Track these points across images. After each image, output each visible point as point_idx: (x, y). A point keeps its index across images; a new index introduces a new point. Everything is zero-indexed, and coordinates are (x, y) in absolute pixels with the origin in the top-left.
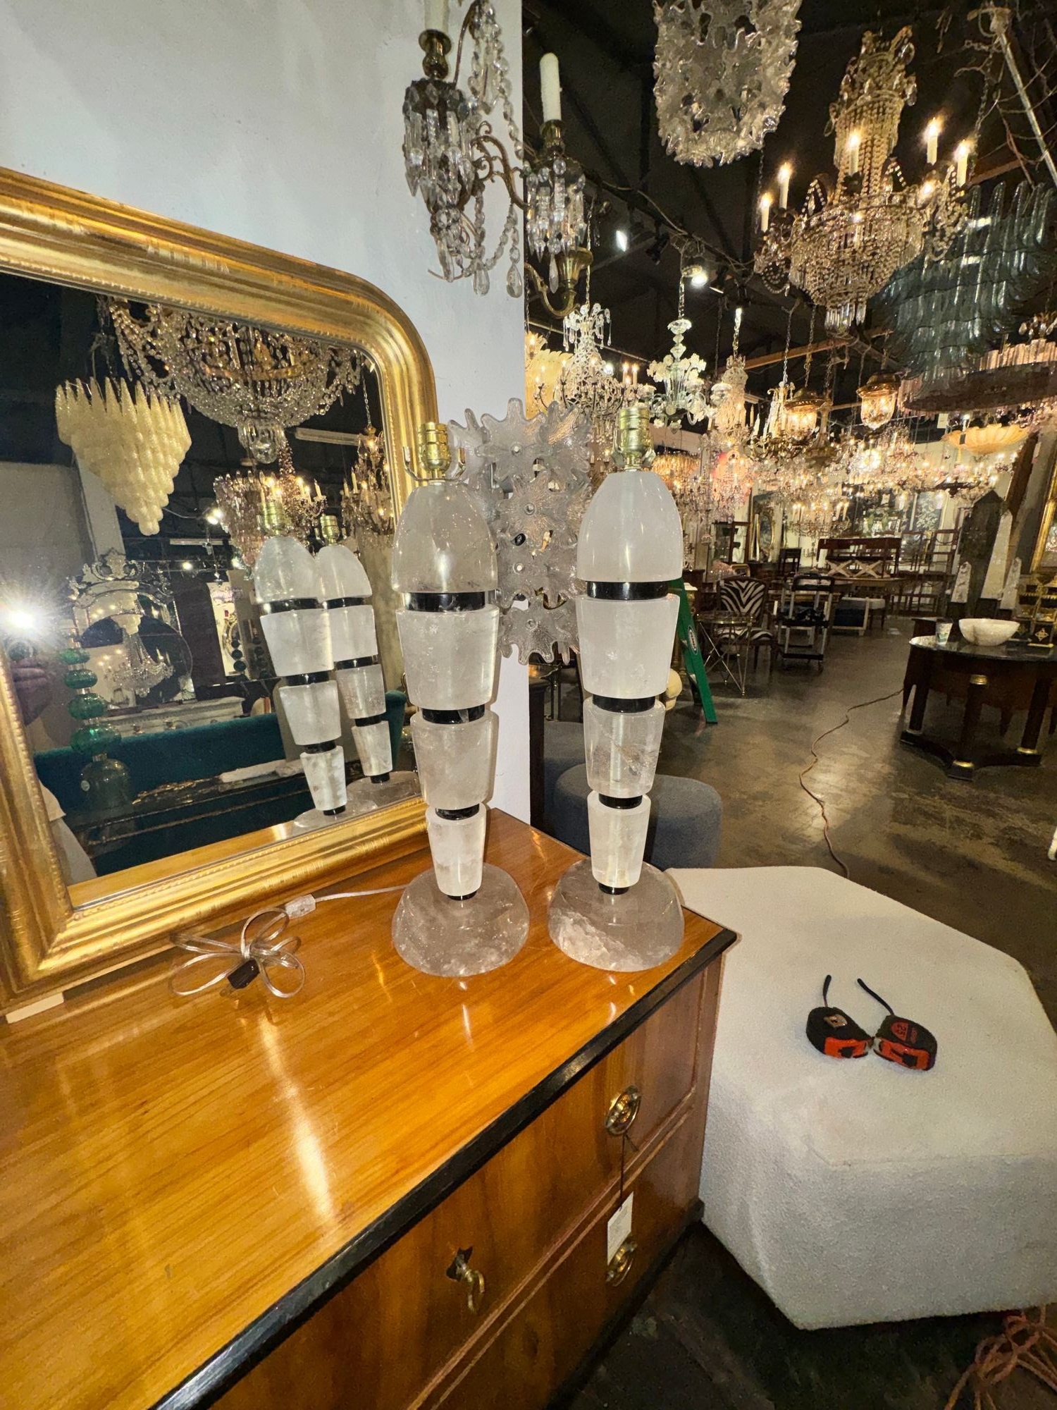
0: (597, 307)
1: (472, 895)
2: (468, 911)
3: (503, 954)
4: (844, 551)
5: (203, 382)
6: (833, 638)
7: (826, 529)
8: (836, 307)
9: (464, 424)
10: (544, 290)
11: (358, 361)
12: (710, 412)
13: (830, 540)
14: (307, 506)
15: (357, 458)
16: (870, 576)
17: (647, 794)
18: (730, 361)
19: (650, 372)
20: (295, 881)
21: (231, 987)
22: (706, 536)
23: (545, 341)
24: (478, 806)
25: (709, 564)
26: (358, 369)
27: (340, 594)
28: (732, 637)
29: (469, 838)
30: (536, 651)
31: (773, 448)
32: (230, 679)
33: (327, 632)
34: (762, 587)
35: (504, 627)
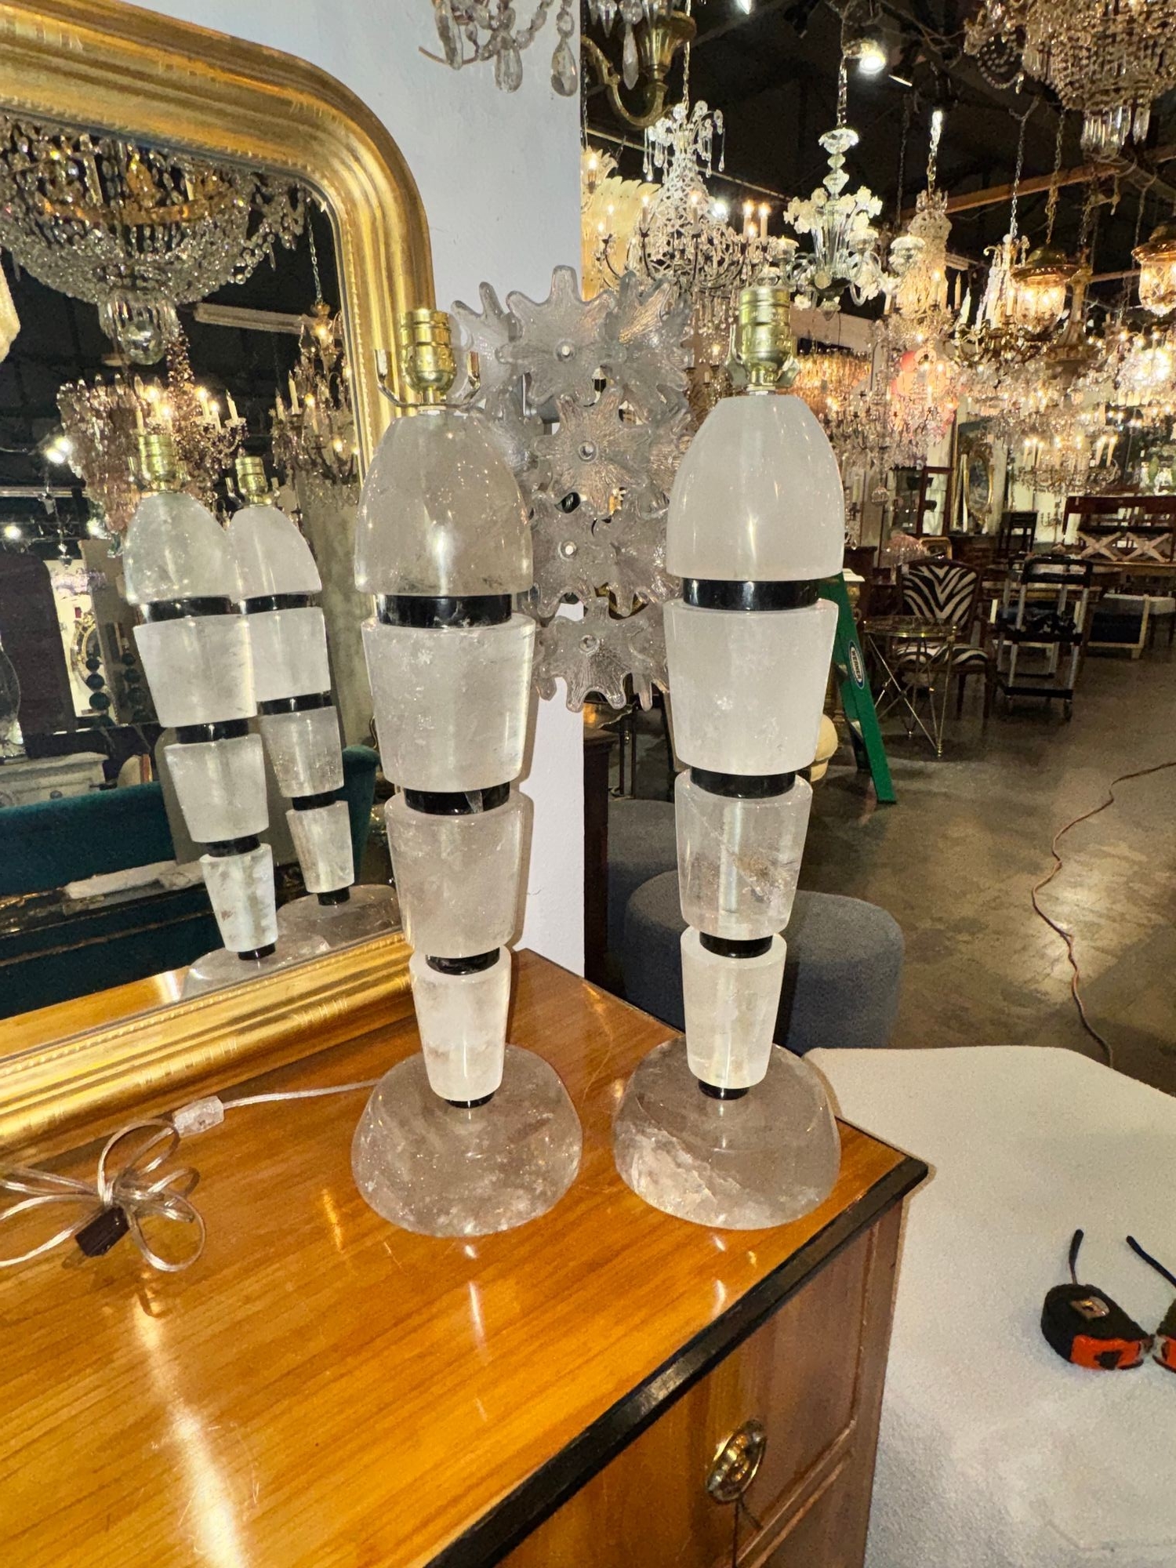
0: (702, 108)
1: (486, 1100)
2: (478, 1127)
3: (538, 1197)
4: (1108, 516)
5: (40, 227)
6: (1088, 660)
7: (1079, 480)
8: (1100, 113)
9: (478, 307)
10: (614, 82)
11: (300, 195)
12: (888, 284)
13: (1085, 499)
14: (213, 435)
15: (298, 353)
16: (1151, 559)
17: (782, 934)
18: (922, 199)
19: (788, 217)
20: (188, 1073)
21: (81, 1253)
22: (880, 491)
23: (614, 164)
24: (498, 951)
25: (885, 537)
26: (301, 208)
27: (268, 589)
28: (922, 659)
29: (482, 1005)
30: (597, 689)
31: (995, 345)
32: (83, 722)
33: (246, 653)
34: (972, 575)
35: (543, 649)
